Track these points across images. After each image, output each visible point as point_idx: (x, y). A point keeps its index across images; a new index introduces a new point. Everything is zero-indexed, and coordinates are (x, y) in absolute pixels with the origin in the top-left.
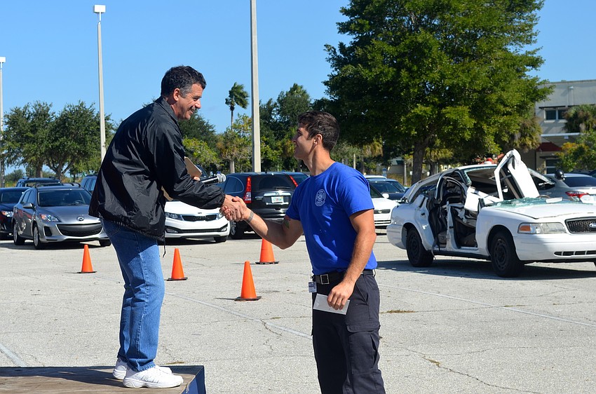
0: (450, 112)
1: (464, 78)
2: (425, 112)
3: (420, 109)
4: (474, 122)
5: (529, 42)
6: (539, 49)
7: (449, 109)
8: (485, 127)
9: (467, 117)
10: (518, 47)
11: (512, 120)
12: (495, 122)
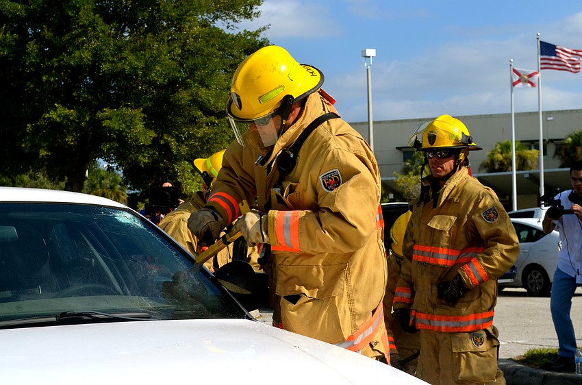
0: (110, 118)
1: (133, 61)
2: (66, 117)
3: (58, 113)
4: (153, 134)
5: (248, 15)
6: (264, 29)
7: (107, 112)
8: (173, 143)
9: (140, 126)
10: (232, 23)
11: (216, 134)
12: (190, 137)
